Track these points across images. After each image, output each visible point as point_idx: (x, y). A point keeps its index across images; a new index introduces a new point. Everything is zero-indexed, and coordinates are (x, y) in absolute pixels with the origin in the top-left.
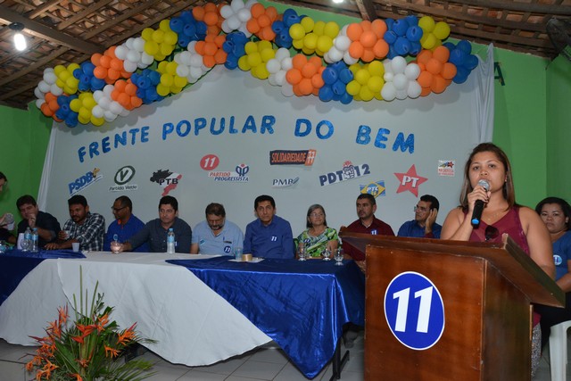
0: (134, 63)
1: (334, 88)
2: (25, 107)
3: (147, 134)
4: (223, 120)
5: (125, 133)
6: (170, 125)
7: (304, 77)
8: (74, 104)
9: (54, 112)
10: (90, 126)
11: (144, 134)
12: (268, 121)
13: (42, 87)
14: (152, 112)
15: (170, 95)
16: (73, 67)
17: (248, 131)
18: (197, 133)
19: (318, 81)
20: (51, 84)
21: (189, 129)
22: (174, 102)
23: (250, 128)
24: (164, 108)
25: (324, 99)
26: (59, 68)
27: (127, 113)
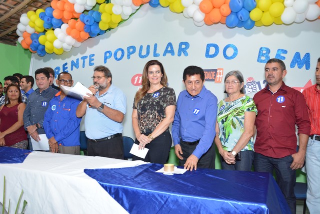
0: (81, 5)
1: (240, 15)
2: (15, 44)
3: (93, 59)
4: (148, 47)
5: (78, 60)
6: (109, 52)
7: (214, 7)
8: (41, 39)
9: (29, 45)
10: (54, 55)
11: (91, 60)
12: (183, 46)
13: (20, 27)
14: (97, 43)
15: (109, 29)
16: (40, 11)
17: (167, 54)
18: (129, 58)
19: (226, 10)
20: (26, 25)
21: (123, 55)
22: (112, 35)
23: (170, 52)
24: (106, 39)
25: (230, 26)
26: (30, 13)
27: (79, 44)
